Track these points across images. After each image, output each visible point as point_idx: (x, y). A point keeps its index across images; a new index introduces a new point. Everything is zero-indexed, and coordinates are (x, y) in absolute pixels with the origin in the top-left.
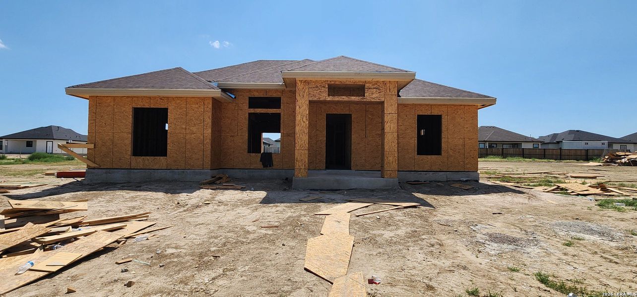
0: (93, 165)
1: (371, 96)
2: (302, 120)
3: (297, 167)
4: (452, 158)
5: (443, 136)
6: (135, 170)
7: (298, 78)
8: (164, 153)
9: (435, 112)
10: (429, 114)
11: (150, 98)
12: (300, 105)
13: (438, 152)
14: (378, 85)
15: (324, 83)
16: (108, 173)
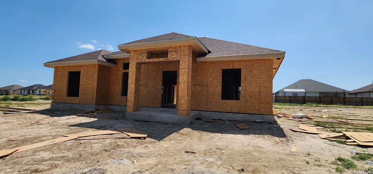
0: (54, 101)
1: (172, 57)
2: (132, 75)
3: (128, 105)
4: (249, 103)
5: (242, 86)
7: (131, 50)
8: (78, 95)
9: (236, 67)
10: (231, 68)
11: (74, 66)
12: (132, 65)
13: (237, 98)
14: (176, 49)
15: (145, 51)
16: (57, 105)
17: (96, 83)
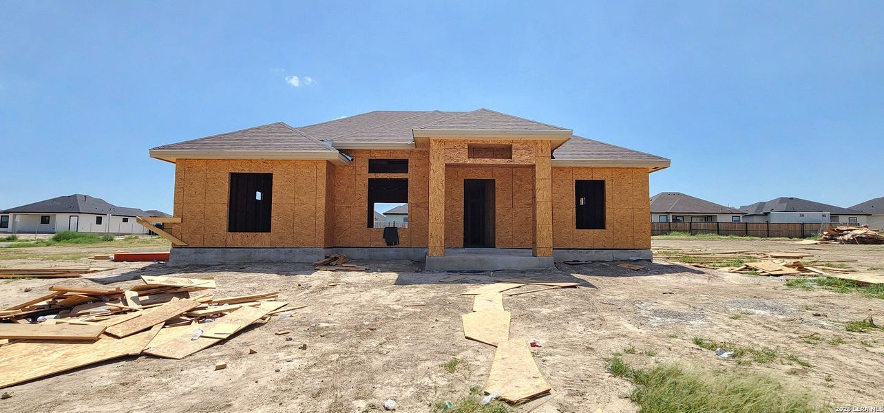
0: (179, 243)
1: (519, 158)
2: (436, 188)
3: (431, 244)
4: (619, 233)
5: (607, 206)
6: (231, 250)
7: (432, 137)
8: (267, 228)
9: (597, 177)
10: (590, 179)
11: (251, 161)
12: (435, 169)
13: (602, 225)
14: (528, 145)
15: (463, 143)
17: (323, 201)
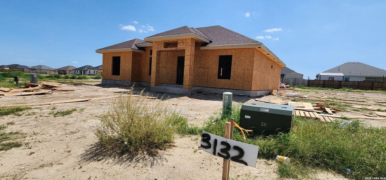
1: (180, 47)
2: (154, 60)
4: (236, 82)
5: (232, 68)
6: (112, 81)
7: (153, 41)
8: (119, 74)
9: (229, 54)
10: (225, 55)
11: (116, 52)
12: (154, 53)
13: (229, 78)
14: (183, 41)
15: (162, 42)
16: (106, 81)
17: (131, 65)
